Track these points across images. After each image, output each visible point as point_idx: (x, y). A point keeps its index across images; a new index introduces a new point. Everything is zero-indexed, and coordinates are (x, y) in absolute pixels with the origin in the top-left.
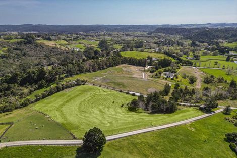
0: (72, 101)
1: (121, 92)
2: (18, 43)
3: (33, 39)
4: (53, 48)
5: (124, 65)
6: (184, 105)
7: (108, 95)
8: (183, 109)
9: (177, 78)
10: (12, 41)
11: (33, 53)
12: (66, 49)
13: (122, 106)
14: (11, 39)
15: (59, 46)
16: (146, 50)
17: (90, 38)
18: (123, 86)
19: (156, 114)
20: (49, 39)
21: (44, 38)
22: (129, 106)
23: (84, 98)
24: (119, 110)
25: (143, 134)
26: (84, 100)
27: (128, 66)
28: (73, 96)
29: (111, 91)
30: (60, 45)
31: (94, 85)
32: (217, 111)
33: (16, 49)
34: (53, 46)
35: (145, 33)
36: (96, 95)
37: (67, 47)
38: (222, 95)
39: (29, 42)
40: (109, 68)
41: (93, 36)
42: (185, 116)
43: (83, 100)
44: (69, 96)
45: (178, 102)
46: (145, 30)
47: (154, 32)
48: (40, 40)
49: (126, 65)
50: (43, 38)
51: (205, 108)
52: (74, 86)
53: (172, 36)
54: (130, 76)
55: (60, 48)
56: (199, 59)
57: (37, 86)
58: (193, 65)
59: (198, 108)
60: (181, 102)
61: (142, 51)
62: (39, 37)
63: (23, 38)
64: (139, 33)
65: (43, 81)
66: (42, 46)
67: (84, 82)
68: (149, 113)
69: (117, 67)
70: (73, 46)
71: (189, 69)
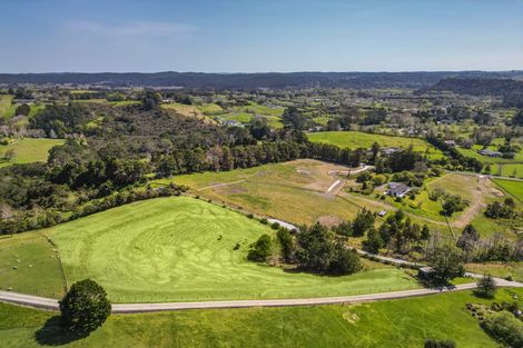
0: (129, 226)
1: (250, 217)
2: (128, 108)
3: (156, 100)
4: (189, 120)
5: (306, 160)
6: (387, 263)
7: (217, 221)
8: (376, 271)
9: (413, 198)
10: (119, 104)
11: (148, 127)
12: (214, 122)
13: (237, 248)
14: (120, 100)
15: (200, 117)
16: (382, 131)
17: (274, 99)
18: (265, 206)
19: (302, 274)
20: (187, 102)
21: (178, 100)
22: (254, 249)
23: (157, 223)
24: (225, 255)
25: (217, 311)
26: (157, 227)
27: (314, 164)
28: (139, 216)
29: (227, 214)
30: (204, 114)
31: (197, 198)
32: (459, 287)
33: (121, 120)
34: (191, 115)
35: (409, 92)
36: (188, 217)
37: (215, 120)
38: (506, 249)
39: (148, 107)
40: (264, 166)
41: (283, 96)
42: (362, 286)
43: (152, 226)
44: (131, 216)
45: (376, 252)
46: (412, 84)
47: (433, 88)
48: (169, 103)
49: (312, 161)
50: (176, 98)
51: (431, 275)
52: (154, 197)
53: (476, 99)
54: (301, 185)
55: (202, 121)
56: (512, 157)
57: (97, 191)
58: (483, 171)
59: (416, 273)
60: (386, 255)
61: (370, 132)
62: (168, 96)
63: (139, 99)
64: (395, 91)
65: (109, 183)
66: (167, 115)
67: (180, 191)
68: (286, 270)
69: (287, 163)
70: (230, 116)
71: (466, 179)
